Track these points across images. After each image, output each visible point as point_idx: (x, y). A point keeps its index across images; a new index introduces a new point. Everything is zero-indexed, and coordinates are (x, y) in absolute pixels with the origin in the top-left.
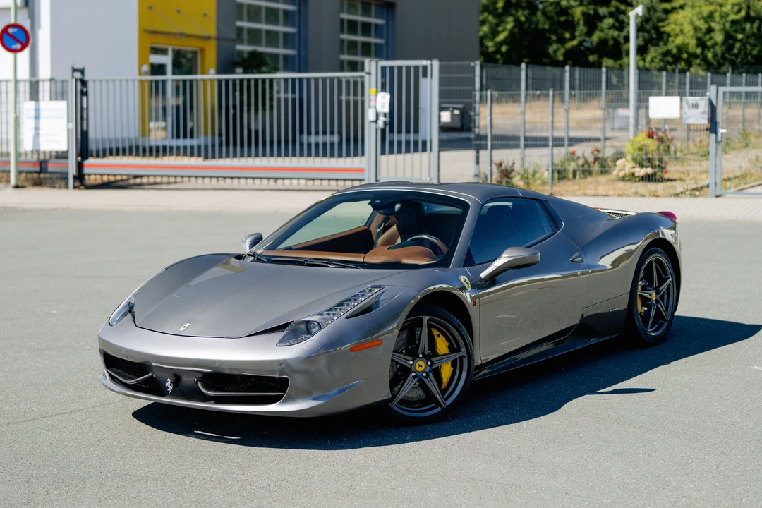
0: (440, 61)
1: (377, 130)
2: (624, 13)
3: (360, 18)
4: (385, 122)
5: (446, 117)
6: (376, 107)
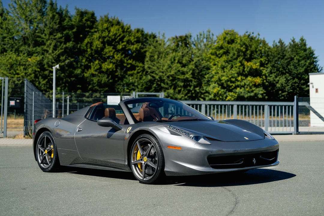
0: (9, 78)
5: (12, 103)
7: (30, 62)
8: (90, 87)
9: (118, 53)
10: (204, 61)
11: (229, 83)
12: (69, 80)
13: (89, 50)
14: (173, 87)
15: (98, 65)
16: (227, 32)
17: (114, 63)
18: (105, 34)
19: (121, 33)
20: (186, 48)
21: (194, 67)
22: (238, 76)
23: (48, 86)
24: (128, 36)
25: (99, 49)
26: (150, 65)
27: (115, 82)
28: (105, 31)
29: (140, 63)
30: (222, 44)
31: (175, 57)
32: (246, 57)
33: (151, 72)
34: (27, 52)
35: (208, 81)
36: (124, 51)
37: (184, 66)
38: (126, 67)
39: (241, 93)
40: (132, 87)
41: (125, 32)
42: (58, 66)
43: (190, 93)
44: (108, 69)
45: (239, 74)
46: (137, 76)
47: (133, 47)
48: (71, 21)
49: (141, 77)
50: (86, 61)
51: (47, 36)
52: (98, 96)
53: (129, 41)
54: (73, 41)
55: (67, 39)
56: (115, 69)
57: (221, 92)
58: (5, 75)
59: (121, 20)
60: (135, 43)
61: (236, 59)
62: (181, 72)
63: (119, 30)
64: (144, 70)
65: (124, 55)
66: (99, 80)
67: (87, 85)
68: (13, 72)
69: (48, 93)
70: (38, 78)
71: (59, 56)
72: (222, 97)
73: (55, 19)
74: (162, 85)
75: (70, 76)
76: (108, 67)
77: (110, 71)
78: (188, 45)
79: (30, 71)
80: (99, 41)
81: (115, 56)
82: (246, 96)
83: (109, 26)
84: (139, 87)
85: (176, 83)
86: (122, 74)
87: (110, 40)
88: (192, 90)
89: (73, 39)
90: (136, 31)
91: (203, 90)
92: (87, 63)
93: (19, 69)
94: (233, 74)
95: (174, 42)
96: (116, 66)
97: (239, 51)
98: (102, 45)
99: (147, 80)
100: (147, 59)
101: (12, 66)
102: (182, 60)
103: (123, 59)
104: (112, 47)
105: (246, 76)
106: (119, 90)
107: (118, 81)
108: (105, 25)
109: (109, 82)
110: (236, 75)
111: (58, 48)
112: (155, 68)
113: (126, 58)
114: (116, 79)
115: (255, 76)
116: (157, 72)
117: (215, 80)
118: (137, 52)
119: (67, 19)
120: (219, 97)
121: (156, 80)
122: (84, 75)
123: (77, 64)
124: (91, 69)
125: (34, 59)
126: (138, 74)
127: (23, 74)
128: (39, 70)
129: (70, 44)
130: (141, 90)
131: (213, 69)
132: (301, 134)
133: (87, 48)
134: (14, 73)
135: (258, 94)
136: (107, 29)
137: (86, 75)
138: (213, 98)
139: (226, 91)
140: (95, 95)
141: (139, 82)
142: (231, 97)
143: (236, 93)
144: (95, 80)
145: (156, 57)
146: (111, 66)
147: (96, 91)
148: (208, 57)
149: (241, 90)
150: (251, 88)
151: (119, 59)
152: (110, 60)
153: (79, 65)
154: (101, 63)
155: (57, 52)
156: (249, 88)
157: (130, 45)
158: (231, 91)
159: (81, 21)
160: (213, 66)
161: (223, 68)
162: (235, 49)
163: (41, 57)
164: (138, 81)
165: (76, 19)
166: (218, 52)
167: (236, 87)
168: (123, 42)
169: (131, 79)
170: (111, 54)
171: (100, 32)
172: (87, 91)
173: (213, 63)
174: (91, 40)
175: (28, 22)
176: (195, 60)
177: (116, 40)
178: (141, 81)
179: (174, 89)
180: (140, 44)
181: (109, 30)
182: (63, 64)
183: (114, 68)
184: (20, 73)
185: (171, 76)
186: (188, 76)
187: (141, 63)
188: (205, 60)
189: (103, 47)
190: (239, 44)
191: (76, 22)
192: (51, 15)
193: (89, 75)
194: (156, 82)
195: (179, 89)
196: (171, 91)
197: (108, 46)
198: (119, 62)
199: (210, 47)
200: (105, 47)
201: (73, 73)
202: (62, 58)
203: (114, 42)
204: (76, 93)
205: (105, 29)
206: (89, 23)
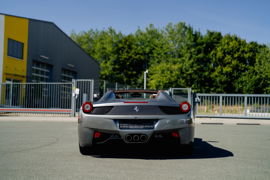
0: (94, 80)
1: (75, 99)
2: (137, 80)
3: (67, 76)
4: (77, 97)
5: (95, 95)
6: (75, 93)
7: (174, 68)
9: (235, 60)
12: (200, 80)
13: (214, 59)
15: (220, 69)
17: (232, 67)
18: (226, 47)
19: (238, 46)
24: (243, 47)
25: (221, 58)
26: (258, 67)
27: (232, 81)
29: (251, 66)
33: (259, 73)
34: (173, 62)
36: (239, 58)
38: (240, 69)
40: (244, 83)
41: (241, 45)
44: (227, 72)
46: (249, 76)
47: (247, 55)
48: (202, 39)
49: (252, 76)
51: (186, 51)
52: (220, 90)
53: (244, 51)
54: (203, 53)
55: (199, 52)
56: (232, 71)
59: (239, 37)
60: (248, 52)
63: (236, 44)
64: (254, 72)
65: (238, 62)
66: (220, 79)
67: (213, 83)
68: (163, 75)
70: (180, 79)
71: (193, 63)
73: (191, 39)
74: (268, 82)
76: (227, 70)
77: (229, 73)
79: (174, 74)
80: (221, 52)
81: (232, 62)
83: (229, 41)
86: (238, 74)
87: (229, 51)
93: (166, 73)
96: (233, 69)
98: (223, 54)
99: (256, 79)
100: (256, 63)
101: (163, 72)
103: (238, 64)
104: (231, 56)
106: (235, 86)
107: (235, 80)
108: (226, 41)
109: (228, 81)
112: (262, 70)
113: (241, 63)
114: (233, 78)
116: (264, 73)
118: (250, 58)
119: (199, 38)
121: (263, 79)
122: (210, 76)
124: (215, 72)
125: (177, 66)
127: (169, 76)
128: (180, 73)
129: (201, 55)
130: (251, 86)
133: (213, 57)
137: (212, 76)
144: (218, 79)
146: (229, 69)
147: (218, 87)
151: (236, 64)
152: (229, 65)
153: (207, 69)
154: (222, 68)
155: (192, 61)
157: (244, 54)
159: (209, 39)
163: (182, 64)
164: (249, 80)
165: (206, 38)
168: (238, 52)
169: (244, 78)
170: (230, 61)
171: (222, 45)
172: (212, 87)
174: (216, 52)
175: (175, 42)
177: (234, 51)
178: (252, 79)
180: (252, 53)
181: (228, 44)
182: (195, 69)
184: (167, 76)
189: (224, 56)
191: (206, 40)
192: (188, 36)
193: (214, 76)
197: (227, 54)
198: (235, 67)
200: (225, 56)
201: (202, 75)
202: (195, 65)
203: (232, 52)
204: (205, 89)
205: (226, 43)
206: (215, 40)
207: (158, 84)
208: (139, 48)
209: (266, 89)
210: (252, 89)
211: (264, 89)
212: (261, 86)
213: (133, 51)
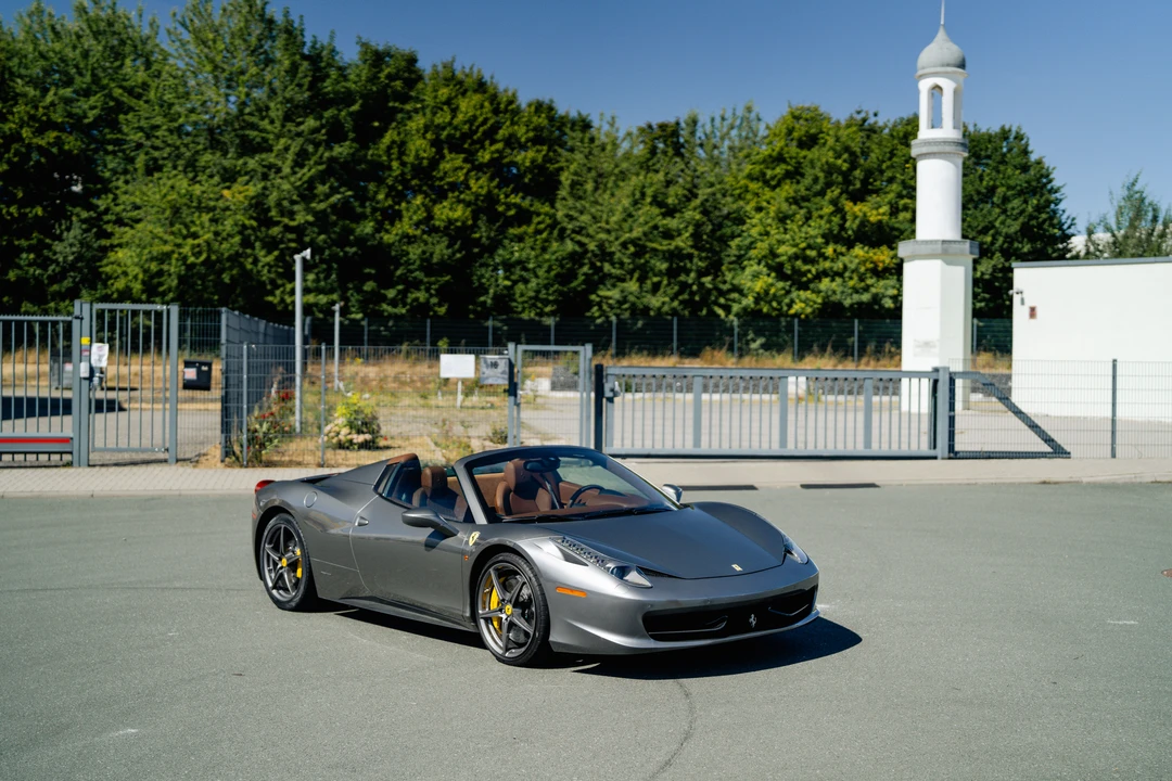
0: (181, 306)
6: (89, 361)
7: (227, 200)
8: (399, 272)
9: (480, 174)
10: (729, 199)
11: (799, 263)
12: (341, 254)
13: (395, 164)
14: (636, 275)
15: (423, 209)
16: (798, 112)
17: (468, 204)
18: (443, 118)
19: (489, 115)
20: (678, 159)
21: (698, 217)
22: (827, 243)
23: (280, 270)
24: (508, 123)
25: (425, 162)
26: (570, 209)
27: (470, 260)
28: (442, 110)
29: (543, 204)
30: (782, 149)
31: (644, 187)
32: (851, 188)
33: (574, 231)
34: (218, 172)
35: (740, 258)
36: (497, 168)
37: (670, 212)
38: (503, 214)
39: (834, 292)
40: (518, 272)
41: (501, 112)
42: (307, 253)
43: (688, 291)
44: (450, 222)
45: (829, 237)
46: (536, 240)
47: (525, 157)
48: (345, 78)
49: (547, 244)
50: (387, 196)
51: (278, 124)
52: (422, 300)
53: (513, 140)
54: (353, 140)
55: (336, 134)
56: (470, 222)
57: (777, 290)
58: (161, 238)
59: (492, 78)
60: (529, 144)
61: (822, 193)
62: (661, 229)
63: (482, 107)
64: (554, 224)
65: (496, 181)
66: (424, 252)
67: (392, 267)
68: (180, 230)
69: (282, 289)
70: (253, 248)
71: (311, 183)
72: (779, 303)
73: (300, 75)
74: (607, 267)
75: (342, 241)
76: (451, 214)
77: (457, 227)
78: (683, 150)
79: (228, 225)
80: (425, 138)
81: (472, 183)
82: (847, 302)
83: (453, 94)
84: (541, 272)
85: (647, 262)
86: (492, 234)
87: (458, 134)
88: (693, 284)
89: (351, 135)
90: (533, 108)
91: (725, 282)
92: (390, 202)
93: (198, 222)
94: (811, 237)
95: (642, 142)
96: (473, 211)
97: (830, 170)
98: (434, 150)
99: (564, 254)
100: (563, 193)
101: (176, 211)
102: (666, 195)
103: (495, 191)
104: (463, 156)
105: (850, 245)
106: (484, 281)
107: (480, 255)
108: (444, 93)
109: (454, 258)
110: (820, 240)
111: (309, 159)
112: (585, 218)
113: (504, 190)
114: (476, 250)
115: (874, 245)
116: (591, 231)
117: (760, 256)
118: (536, 171)
119: (333, 73)
120: (770, 303)
121: (589, 255)
122: (381, 238)
123: (362, 205)
124: (400, 220)
125: (240, 193)
126: (538, 237)
127: (209, 236)
128: (254, 223)
129: (341, 150)
130: (546, 282)
131: (754, 221)
132: (959, 458)
133: (391, 160)
134: (184, 232)
135: (884, 296)
136: (448, 102)
137: (388, 238)
138: (752, 306)
139: (791, 286)
140: (414, 296)
141: (540, 259)
142: (803, 305)
143: (819, 292)
144: (414, 252)
145: (589, 186)
146: (459, 213)
147: (416, 284)
148: (741, 188)
149: (834, 284)
150: (862, 279)
151: (484, 192)
152: (456, 194)
153: (368, 210)
154: (431, 204)
155: (306, 173)
156: (856, 278)
157: (515, 152)
158: (804, 287)
159: (373, 79)
160: (753, 213)
161: (783, 219)
162: (819, 164)
163: (260, 187)
164: (536, 257)
165: (358, 75)
166: (769, 173)
167: (819, 276)
168: (493, 142)
169: (517, 251)
170: (461, 176)
171: (428, 111)
172: (391, 286)
173: (753, 204)
174: (402, 136)
175: (223, 84)
176: (703, 193)
177: (475, 137)
178: (547, 257)
179: (641, 280)
180: (545, 148)
181: (453, 106)
182: (322, 206)
183: (467, 219)
184: (201, 233)
185: (633, 242)
186: (683, 242)
187: (547, 204)
188: (732, 195)
189: (437, 156)
190: (832, 148)
191: (359, 84)
192: (287, 63)
193: (398, 238)
194: (589, 259)
195: (656, 279)
196: (632, 286)
197: (450, 152)
198: (482, 201)
199: (748, 156)
200: (443, 157)
201: (352, 231)
202: (321, 189)
203: (469, 141)
204: (359, 290)
205: (444, 103)
206: (398, 84)
207: (154, 267)
208: (49, 98)
209: (598, 296)
210: (548, 294)
211: (593, 297)
212: (584, 282)
213: (21, 109)
